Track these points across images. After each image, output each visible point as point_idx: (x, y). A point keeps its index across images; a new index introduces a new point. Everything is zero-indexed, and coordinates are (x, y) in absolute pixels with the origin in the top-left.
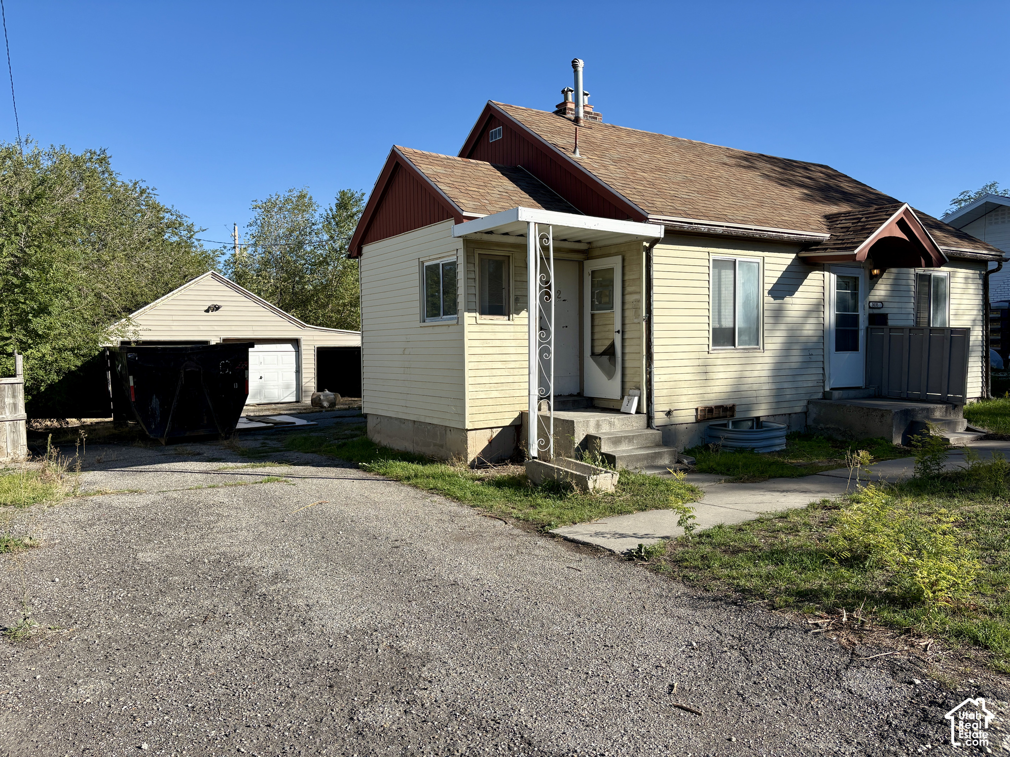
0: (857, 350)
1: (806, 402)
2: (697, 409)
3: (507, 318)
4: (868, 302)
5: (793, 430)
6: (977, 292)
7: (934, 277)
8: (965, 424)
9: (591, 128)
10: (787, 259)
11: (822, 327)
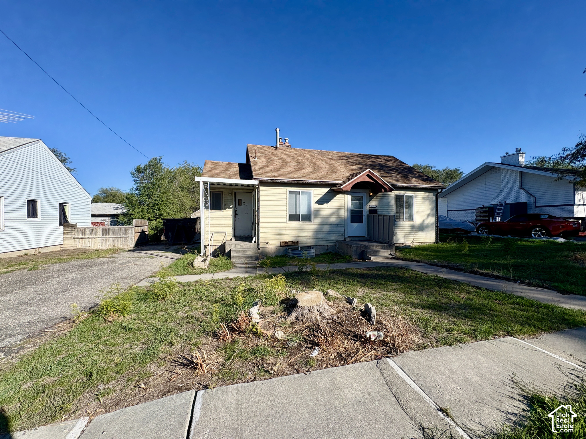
0: (362, 222)
1: (335, 241)
2: (281, 242)
4: (368, 205)
5: (329, 251)
6: (432, 201)
7: (406, 196)
8: (389, 252)
9: (281, 150)
10: (325, 190)
11: (343, 214)
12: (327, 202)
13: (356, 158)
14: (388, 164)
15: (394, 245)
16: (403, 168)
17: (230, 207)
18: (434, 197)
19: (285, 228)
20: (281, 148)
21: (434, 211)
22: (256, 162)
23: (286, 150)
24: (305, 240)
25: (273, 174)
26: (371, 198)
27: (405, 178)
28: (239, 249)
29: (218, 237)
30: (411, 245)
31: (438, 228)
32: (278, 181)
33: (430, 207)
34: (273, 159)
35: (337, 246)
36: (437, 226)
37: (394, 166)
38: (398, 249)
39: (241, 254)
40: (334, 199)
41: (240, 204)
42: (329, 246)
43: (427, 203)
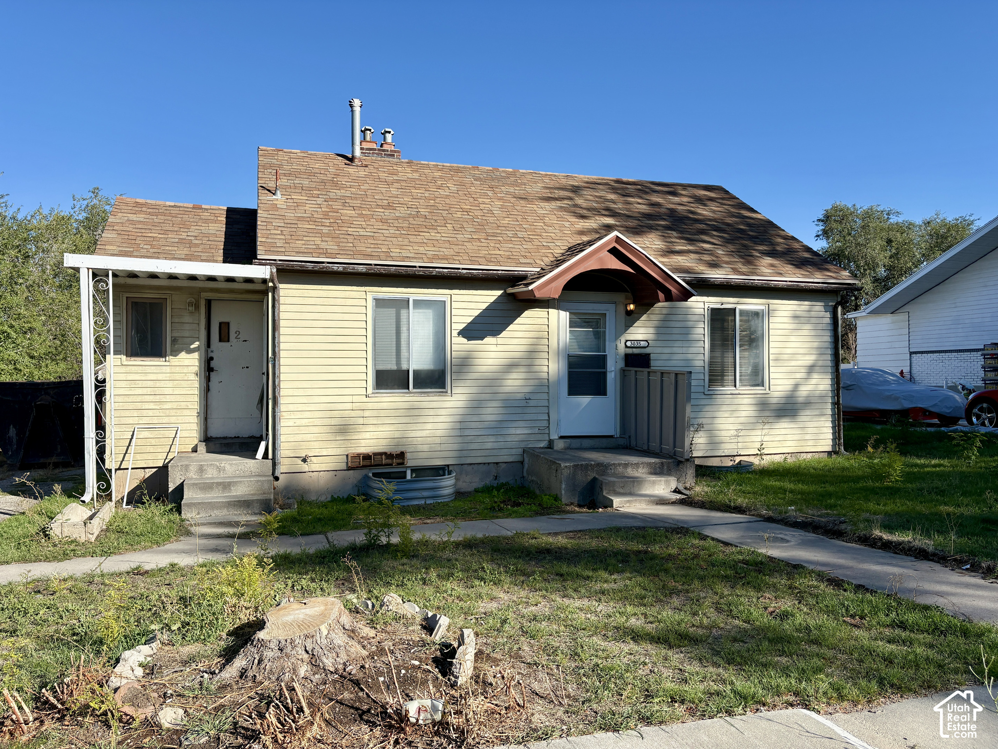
0: (605, 393)
1: (521, 451)
2: (347, 456)
3: (164, 359)
4: (623, 341)
5: (503, 480)
6: (820, 327)
7: (742, 312)
8: (673, 484)
9: (366, 166)
10: (489, 296)
11: (545, 369)
12: (496, 333)
13: (602, 194)
14: (699, 211)
15: (690, 460)
16: (742, 223)
17: (192, 347)
18: (828, 315)
19: (360, 413)
20: (368, 160)
21: (829, 357)
22: (275, 207)
23: (382, 166)
24: (426, 448)
25: (324, 245)
26: (631, 318)
27: (741, 257)
28: (212, 478)
29: (153, 442)
30: (756, 461)
31: (838, 409)
32: (335, 267)
33: (816, 345)
34: (332, 195)
35: (526, 466)
36: (836, 404)
37: (715, 220)
38: (704, 472)
39: (216, 496)
40: (516, 322)
41: (224, 337)
42: (504, 466)
43: (807, 330)
